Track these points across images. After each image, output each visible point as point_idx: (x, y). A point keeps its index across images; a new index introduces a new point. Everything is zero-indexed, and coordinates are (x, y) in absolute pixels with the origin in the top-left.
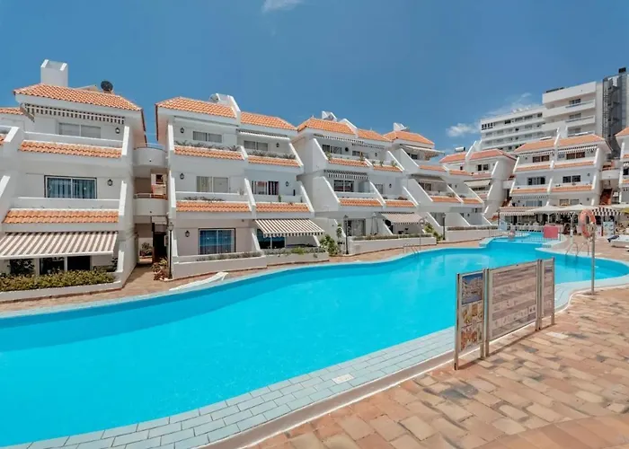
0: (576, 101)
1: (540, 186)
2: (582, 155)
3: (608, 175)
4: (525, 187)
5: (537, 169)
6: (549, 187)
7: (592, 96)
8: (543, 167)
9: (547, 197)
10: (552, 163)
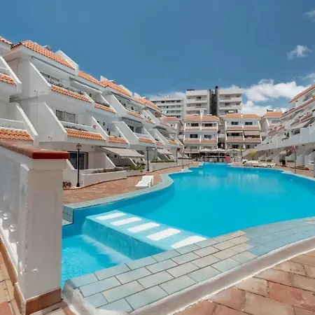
0: (199, 98)
1: (196, 139)
2: (211, 125)
3: (221, 136)
4: (190, 139)
5: (194, 130)
6: (200, 139)
7: (205, 96)
8: (196, 129)
9: (199, 145)
10: (201, 128)
